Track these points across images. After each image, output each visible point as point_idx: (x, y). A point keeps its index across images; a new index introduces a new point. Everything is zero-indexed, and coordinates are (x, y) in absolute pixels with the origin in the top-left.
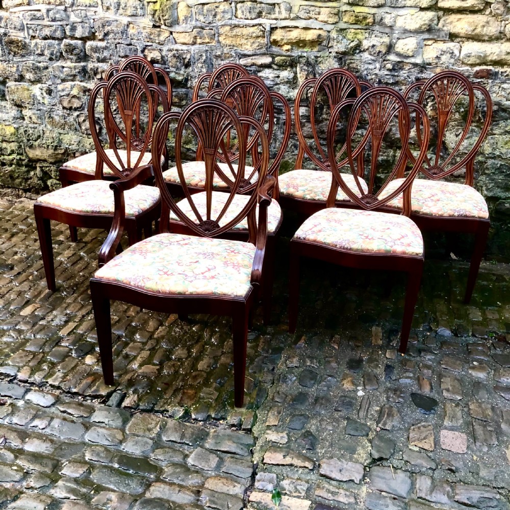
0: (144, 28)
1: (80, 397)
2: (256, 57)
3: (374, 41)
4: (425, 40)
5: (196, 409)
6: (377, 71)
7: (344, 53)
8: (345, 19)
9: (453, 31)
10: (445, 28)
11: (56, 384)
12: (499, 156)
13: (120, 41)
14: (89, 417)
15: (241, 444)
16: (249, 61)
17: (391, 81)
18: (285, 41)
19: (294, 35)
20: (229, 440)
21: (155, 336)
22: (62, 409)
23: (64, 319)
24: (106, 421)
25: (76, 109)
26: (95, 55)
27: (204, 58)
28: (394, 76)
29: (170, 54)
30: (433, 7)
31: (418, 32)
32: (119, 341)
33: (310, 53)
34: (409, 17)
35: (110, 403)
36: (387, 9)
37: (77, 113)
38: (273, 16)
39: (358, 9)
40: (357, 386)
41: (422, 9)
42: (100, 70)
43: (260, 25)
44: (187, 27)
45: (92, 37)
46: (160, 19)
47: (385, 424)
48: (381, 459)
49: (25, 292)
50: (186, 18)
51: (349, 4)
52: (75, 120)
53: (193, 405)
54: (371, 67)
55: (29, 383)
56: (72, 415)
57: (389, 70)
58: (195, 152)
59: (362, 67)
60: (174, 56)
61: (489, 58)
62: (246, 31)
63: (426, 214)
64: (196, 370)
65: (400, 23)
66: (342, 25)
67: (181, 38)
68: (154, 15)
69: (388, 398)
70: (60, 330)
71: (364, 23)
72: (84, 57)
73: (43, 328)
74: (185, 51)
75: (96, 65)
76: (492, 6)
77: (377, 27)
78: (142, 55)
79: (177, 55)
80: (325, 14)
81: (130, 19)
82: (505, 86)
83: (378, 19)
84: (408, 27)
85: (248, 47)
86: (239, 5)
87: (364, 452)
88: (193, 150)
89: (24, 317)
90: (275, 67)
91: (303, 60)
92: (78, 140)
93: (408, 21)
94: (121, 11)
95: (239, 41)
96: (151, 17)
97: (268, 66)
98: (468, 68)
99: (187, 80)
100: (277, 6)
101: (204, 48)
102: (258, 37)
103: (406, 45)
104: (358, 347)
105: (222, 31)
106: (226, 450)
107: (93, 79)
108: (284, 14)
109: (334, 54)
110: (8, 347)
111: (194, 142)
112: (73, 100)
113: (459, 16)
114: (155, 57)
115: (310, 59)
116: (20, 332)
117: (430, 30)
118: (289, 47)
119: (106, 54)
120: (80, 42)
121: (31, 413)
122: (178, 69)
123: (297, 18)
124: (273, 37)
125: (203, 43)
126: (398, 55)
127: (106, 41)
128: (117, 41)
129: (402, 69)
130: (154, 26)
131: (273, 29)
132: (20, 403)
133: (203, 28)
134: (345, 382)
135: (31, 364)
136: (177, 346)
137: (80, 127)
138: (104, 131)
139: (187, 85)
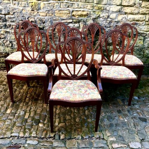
0: (28, 11)
1: (45, 139)
2: (67, 20)
3: (104, 15)
4: (118, 14)
5: (84, 135)
6: (105, 24)
7: (95, 18)
8: (95, 8)
9: (126, 12)
10: (124, 11)
11: (35, 136)
12: (138, 46)
13: (19, 15)
14: (52, 145)
15: (104, 143)
16: (65, 21)
17: (109, 26)
18: (77, 15)
19: (79, 13)
20: (100, 143)
21: (57, 113)
22: (42, 144)
23: (24, 112)
24: (59, 145)
25: (2, 38)
26: (10, 20)
27: (50, 20)
28: (109, 25)
29: (38, 19)
30: (121, 5)
31: (116, 12)
32: (47, 117)
33: (85, 18)
34: (114, 8)
35: (56, 139)
36: (108, 5)
37: (3, 40)
38: (73, 7)
39: (99, 5)
40: (124, 118)
41: (117, 5)
42: (12, 25)
43: (69, 10)
44: (44, 10)
45: (9, 14)
46: (34, 8)
47: (138, 129)
48: (143, 139)
49: (3, 105)
50: (43, 8)
51: (96, 4)
52: (2, 42)
53: (82, 134)
54: (103, 22)
55: (25, 138)
56: (46, 146)
57: (108, 23)
59: (100, 22)
60: (39, 20)
61: (135, 19)
62: (64, 12)
63: (127, 65)
64: (76, 122)
65: (111, 9)
66: (94, 10)
67: (42, 14)
68: (32, 7)
69: (134, 120)
70: (24, 116)
71: (101, 9)
72: (6, 21)
73: (18, 117)
74: (43, 18)
75: (10, 23)
76: (136, 5)
77: (104, 11)
78: (28, 20)
80: (89, 7)
81: (23, 8)
82: (139, 27)
83: (105, 8)
84: (113, 11)
85: (65, 17)
86: (61, 4)
87: (137, 138)
89: (9, 114)
90: (73, 23)
91: (82, 21)
92: (4, 48)
93: (114, 9)
94: (20, 5)
95: (61, 15)
96: (31, 7)
97: (71, 23)
98: (129, 22)
99: (44, 27)
100: (74, 4)
101: (50, 17)
102: (68, 14)
103: (113, 16)
104: (117, 106)
105: (56, 12)
106: (101, 146)
107: (9, 28)
108: (76, 7)
109: (92, 19)
110: (9, 126)
112: (1, 35)
113: (127, 8)
114: (32, 20)
115: (84, 20)
116: (11, 119)
117: (119, 12)
118: (78, 17)
119: (14, 19)
120: (4, 15)
121: (32, 148)
122: (40, 24)
123: (81, 8)
124: (73, 14)
125: (49, 16)
126: (111, 18)
127: (14, 15)
128: (18, 15)
129: (112, 23)
130: (32, 10)
131: (73, 11)
132: (26, 145)
133: (49, 11)
134: (120, 118)
135: (22, 131)
136: (66, 115)
137: (4, 44)
138: (13, 45)
139: (44, 29)
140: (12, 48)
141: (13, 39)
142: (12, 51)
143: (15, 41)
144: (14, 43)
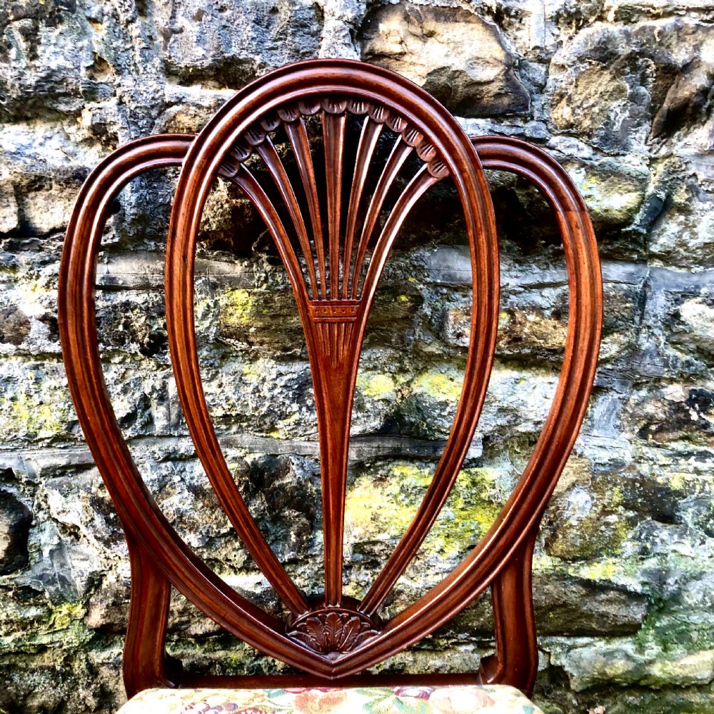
58: (634, 597)
60: (603, 55)
74: (691, 20)
79: (624, 50)
88: (622, 590)
99: (657, 211)
111: (629, 547)
114: (458, 64)
138: (44, 538)
139: (648, 239)
140: (24, 578)
141: (31, 440)
142: (24, 624)
143: (81, 468)
144: (55, 500)
